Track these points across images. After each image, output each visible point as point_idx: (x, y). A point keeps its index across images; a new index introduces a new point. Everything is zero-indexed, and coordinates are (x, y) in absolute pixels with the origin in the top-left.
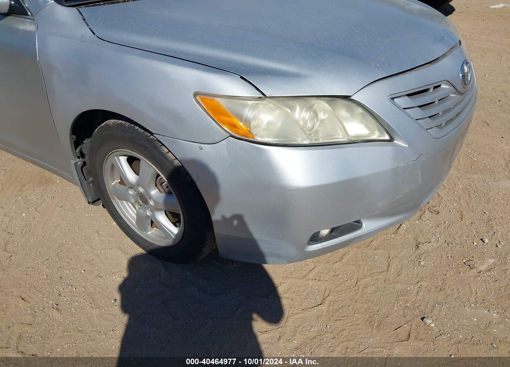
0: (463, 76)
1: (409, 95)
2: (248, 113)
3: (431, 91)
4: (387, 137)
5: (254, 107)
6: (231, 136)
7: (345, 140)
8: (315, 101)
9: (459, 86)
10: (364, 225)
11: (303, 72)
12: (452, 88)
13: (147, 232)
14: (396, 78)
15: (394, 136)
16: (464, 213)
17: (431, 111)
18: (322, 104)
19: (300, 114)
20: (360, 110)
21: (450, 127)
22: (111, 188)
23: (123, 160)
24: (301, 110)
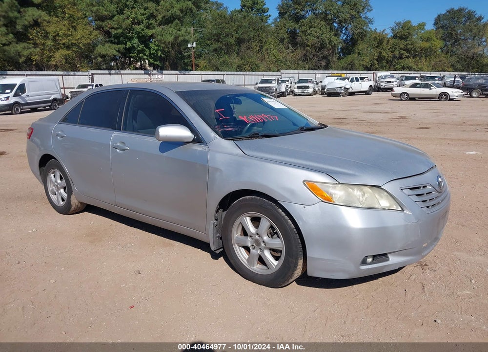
0: (439, 183)
1: (411, 189)
2: (332, 191)
3: (422, 188)
4: (400, 209)
5: (334, 188)
6: (322, 201)
7: (379, 207)
8: (363, 187)
9: (437, 188)
10: (390, 259)
11: (357, 174)
12: (433, 188)
13: (253, 266)
14: (403, 179)
15: (404, 209)
16: (452, 272)
17: (423, 198)
18: (367, 189)
19: (357, 192)
20: (386, 193)
21: (434, 209)
22: (235, 238)
23: (248, 219)
24: (357, 191)
